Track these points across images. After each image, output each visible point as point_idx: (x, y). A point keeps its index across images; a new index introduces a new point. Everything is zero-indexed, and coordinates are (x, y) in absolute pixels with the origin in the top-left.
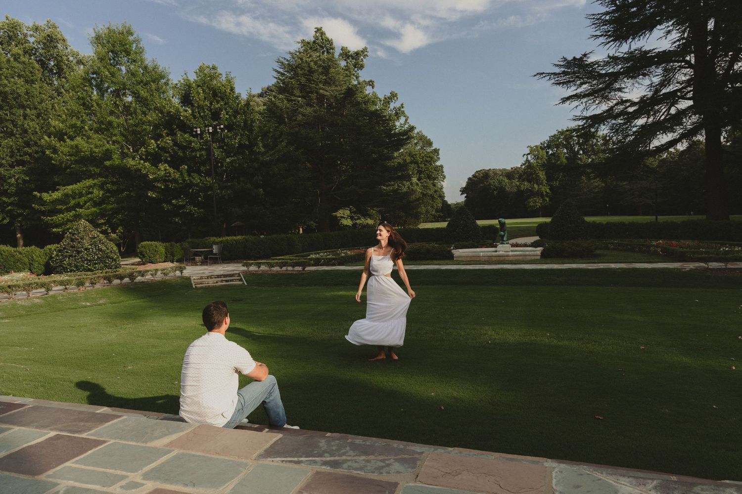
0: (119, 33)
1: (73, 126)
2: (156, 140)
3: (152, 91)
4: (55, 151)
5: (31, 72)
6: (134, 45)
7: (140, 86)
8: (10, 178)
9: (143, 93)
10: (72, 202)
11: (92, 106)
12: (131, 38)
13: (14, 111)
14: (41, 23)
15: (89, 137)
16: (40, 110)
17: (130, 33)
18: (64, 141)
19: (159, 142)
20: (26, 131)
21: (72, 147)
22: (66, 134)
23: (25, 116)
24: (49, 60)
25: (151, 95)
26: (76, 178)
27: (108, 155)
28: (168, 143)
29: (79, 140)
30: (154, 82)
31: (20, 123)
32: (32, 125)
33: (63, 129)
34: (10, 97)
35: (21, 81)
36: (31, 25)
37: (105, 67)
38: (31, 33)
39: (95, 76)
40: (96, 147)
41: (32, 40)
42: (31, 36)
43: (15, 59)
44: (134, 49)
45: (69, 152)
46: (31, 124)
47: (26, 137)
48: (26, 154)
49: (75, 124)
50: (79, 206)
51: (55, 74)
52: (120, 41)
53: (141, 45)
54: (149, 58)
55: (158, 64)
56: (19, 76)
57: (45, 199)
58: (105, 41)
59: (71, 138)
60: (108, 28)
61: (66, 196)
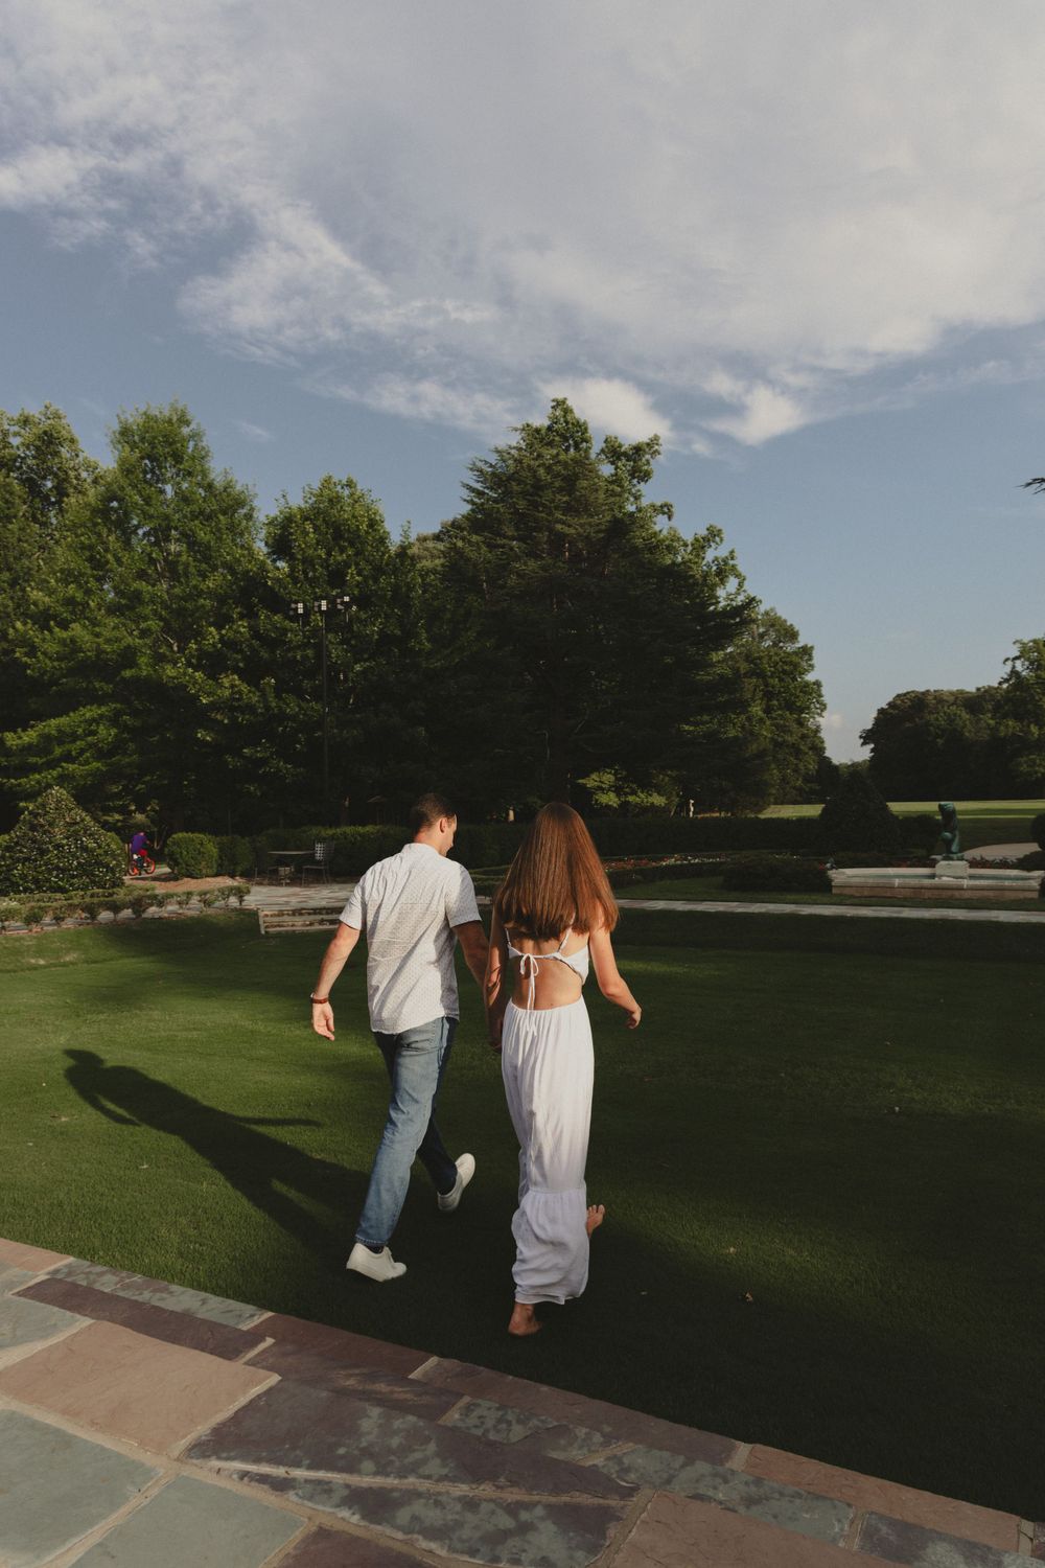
0: (165, 422)
1: (70, 602)
2: (219, 627)
3: (219, 530)
4: (32, 650)
6: (191, 444)
7: (196, 522)
9: (203, 535)
10: (58, 751)
11: (107, 562)
12: (185, 431)
14: (34, 410)
15: (94, 623)
16: (16, 571)
17: (184, 421)
18: (51, 631)
19: (224, 632)
21: (63, 642)
22: (54, 617)
24: (44, 478)
25: (217, 538)
26: (67, 702)
27: (128, 657)
28: (240, 632)
29: (77, 629)
30: (224, 514)
33: (50, 607)
36: (16, 416)
37: (134, 487)
38: (16, 429)
39: (114, 504)
40: (108, 641)
41: (15, 441)
42: (17, 434)
44: (190, 450)
45: (57, 653)
49: (73, 598)
50: (68, 758)
51: (54, 503)
52: (164, 436)
53: (204, 444)
54: (218, 468)
55: (234, 479)
57: (8, 744)
58: (136, 438)
59: (64, 625)
60: (145, 413)
61: (46, 738)
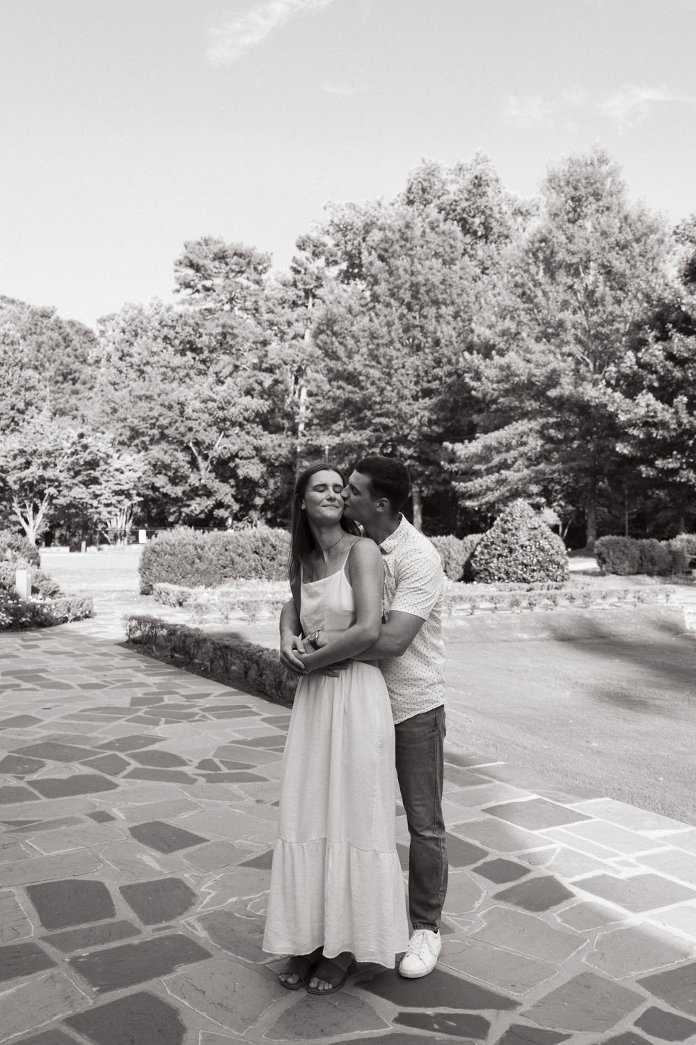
0: (586, 165)
1: (504, 333)
2: (636, 349)
3: (633, 258)
4: (478, 377)
5: (452, 247)
6: (609, 181)
7: (614, 253)
8: (412, 416)
9: (619, 264)
10: (496, 459)
11: (536, 297)
12: (605, 169)
13: (425, 312)
14: (467, 161)
15: (527, 351)
16: (458, 306)
17: (603, 161)
18: (491, 358)
19: (640, 355)
20: (437, 343)
21: (501, 368)
22: (493, 347)
23: (439, 317)
24: (474, 217)
25: (632, 266)
26: (504, 418)
27: (553, 379)
28: (655, 356)
29: (512, 358)
30: (638, 241)
31: (431, 328)
32: (447, 331)
33: (490, 339)
34: (423, 290)
35: (437, 263)
36: (453, 166)
37: (559, 227)
38: (453, 177)
39: (543, 245)
40: (538, 366)
41: (452, 188)
42: (452, 182)
43: (433, 228)
44: (607, 187)
45: (497, 376)
46: (445, 329)
47: (437, 352)
48: (436, 378)
49: (509, 329)
50: (505, 465)
51: (481, 237)
52: (586, 178)
53: (620, 179)
54: (631, 201)
55: (647, 209)
56: (436, 255)
57: (458, 454)
58: (562, 183)
59: (501, 353)
60: (570, 159)
61: (488, 448)
